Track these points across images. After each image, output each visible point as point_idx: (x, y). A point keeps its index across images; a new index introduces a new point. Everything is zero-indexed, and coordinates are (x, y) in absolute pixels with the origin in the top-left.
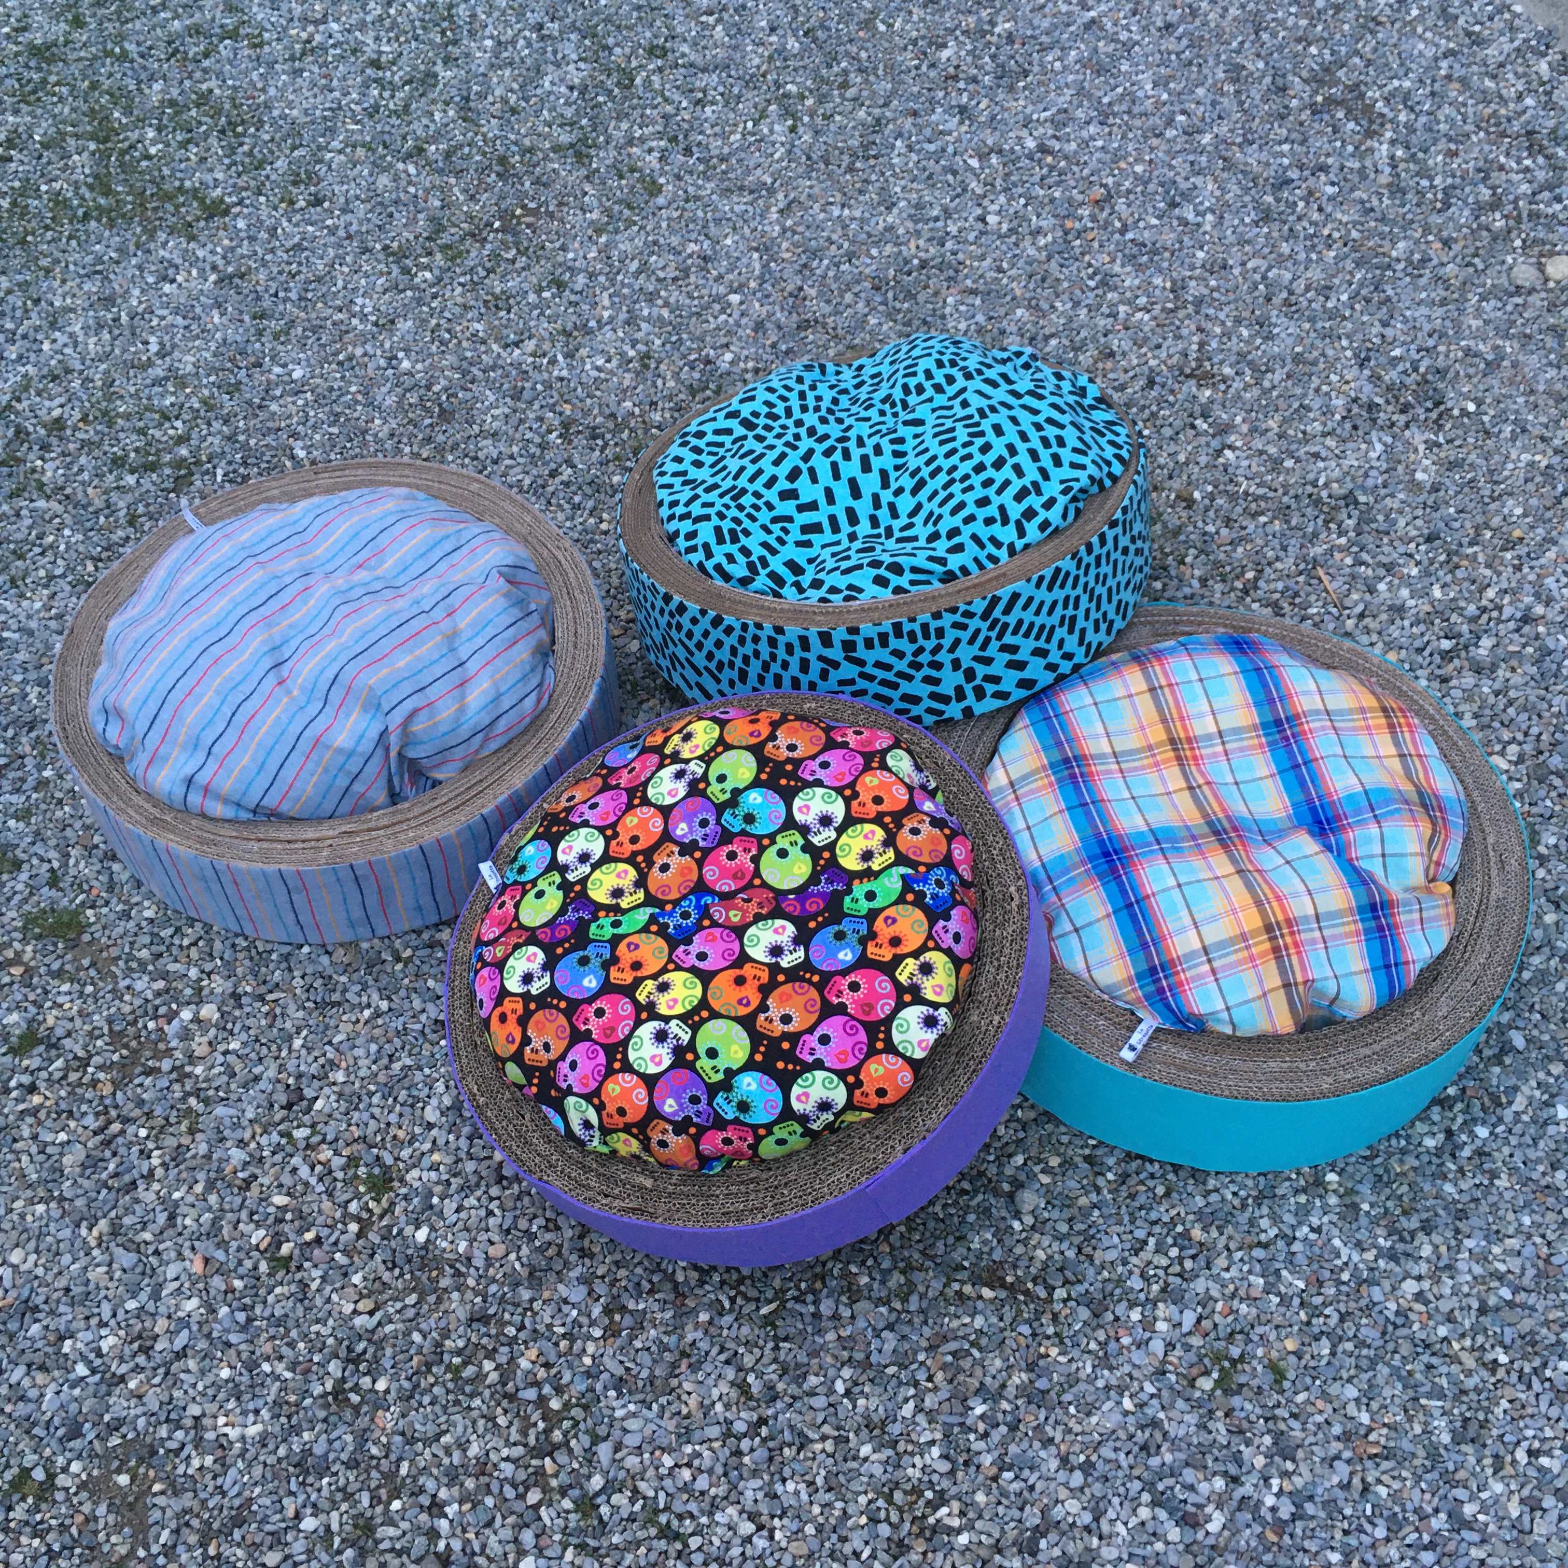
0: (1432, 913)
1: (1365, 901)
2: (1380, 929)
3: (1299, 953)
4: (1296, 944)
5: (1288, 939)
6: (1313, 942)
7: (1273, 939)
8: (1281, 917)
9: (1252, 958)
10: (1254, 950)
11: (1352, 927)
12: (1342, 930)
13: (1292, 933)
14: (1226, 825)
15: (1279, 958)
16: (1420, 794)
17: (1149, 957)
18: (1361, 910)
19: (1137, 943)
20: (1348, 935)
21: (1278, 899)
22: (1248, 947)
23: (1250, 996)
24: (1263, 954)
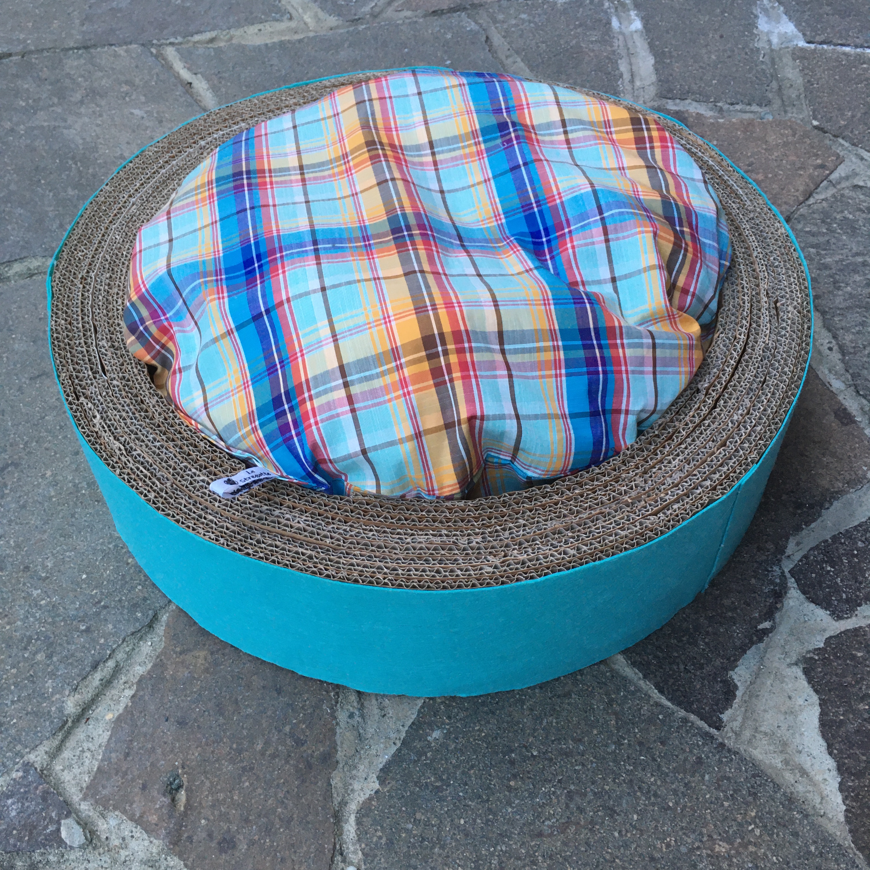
0: (668, 353)
1: (573, 324)
2: (591, 362)
3: (466, 378)
4: (464, 366)
5: (453, 358)
6: (492, 366)
7: (432, 357)
8: (447, 328)
9: (403, 383)
10: (407, 372)
11: (550, 356)
12: (536, 357)
13: (460, 351)
14: (412, 221)
15: (439, 385)
16: (666, 203)
17: (275, 384)
18: (565, 334)
19: (262, 366)
20: (540, 366)
21: (449, 305)
22: (399, 368)
23: (397, 436)
24: (418, 378)
